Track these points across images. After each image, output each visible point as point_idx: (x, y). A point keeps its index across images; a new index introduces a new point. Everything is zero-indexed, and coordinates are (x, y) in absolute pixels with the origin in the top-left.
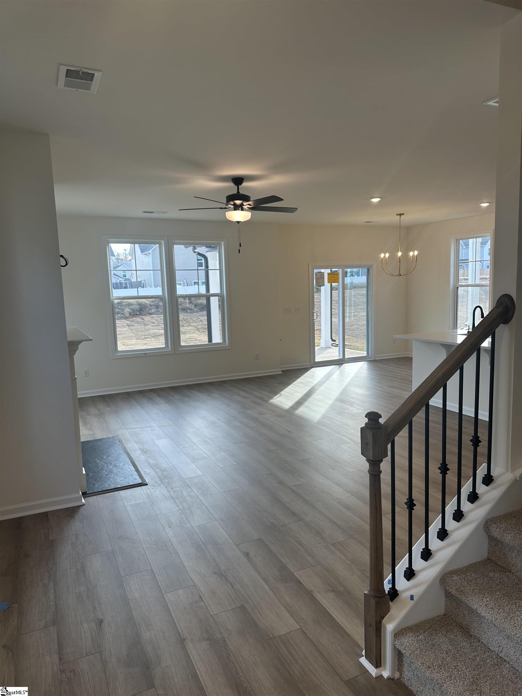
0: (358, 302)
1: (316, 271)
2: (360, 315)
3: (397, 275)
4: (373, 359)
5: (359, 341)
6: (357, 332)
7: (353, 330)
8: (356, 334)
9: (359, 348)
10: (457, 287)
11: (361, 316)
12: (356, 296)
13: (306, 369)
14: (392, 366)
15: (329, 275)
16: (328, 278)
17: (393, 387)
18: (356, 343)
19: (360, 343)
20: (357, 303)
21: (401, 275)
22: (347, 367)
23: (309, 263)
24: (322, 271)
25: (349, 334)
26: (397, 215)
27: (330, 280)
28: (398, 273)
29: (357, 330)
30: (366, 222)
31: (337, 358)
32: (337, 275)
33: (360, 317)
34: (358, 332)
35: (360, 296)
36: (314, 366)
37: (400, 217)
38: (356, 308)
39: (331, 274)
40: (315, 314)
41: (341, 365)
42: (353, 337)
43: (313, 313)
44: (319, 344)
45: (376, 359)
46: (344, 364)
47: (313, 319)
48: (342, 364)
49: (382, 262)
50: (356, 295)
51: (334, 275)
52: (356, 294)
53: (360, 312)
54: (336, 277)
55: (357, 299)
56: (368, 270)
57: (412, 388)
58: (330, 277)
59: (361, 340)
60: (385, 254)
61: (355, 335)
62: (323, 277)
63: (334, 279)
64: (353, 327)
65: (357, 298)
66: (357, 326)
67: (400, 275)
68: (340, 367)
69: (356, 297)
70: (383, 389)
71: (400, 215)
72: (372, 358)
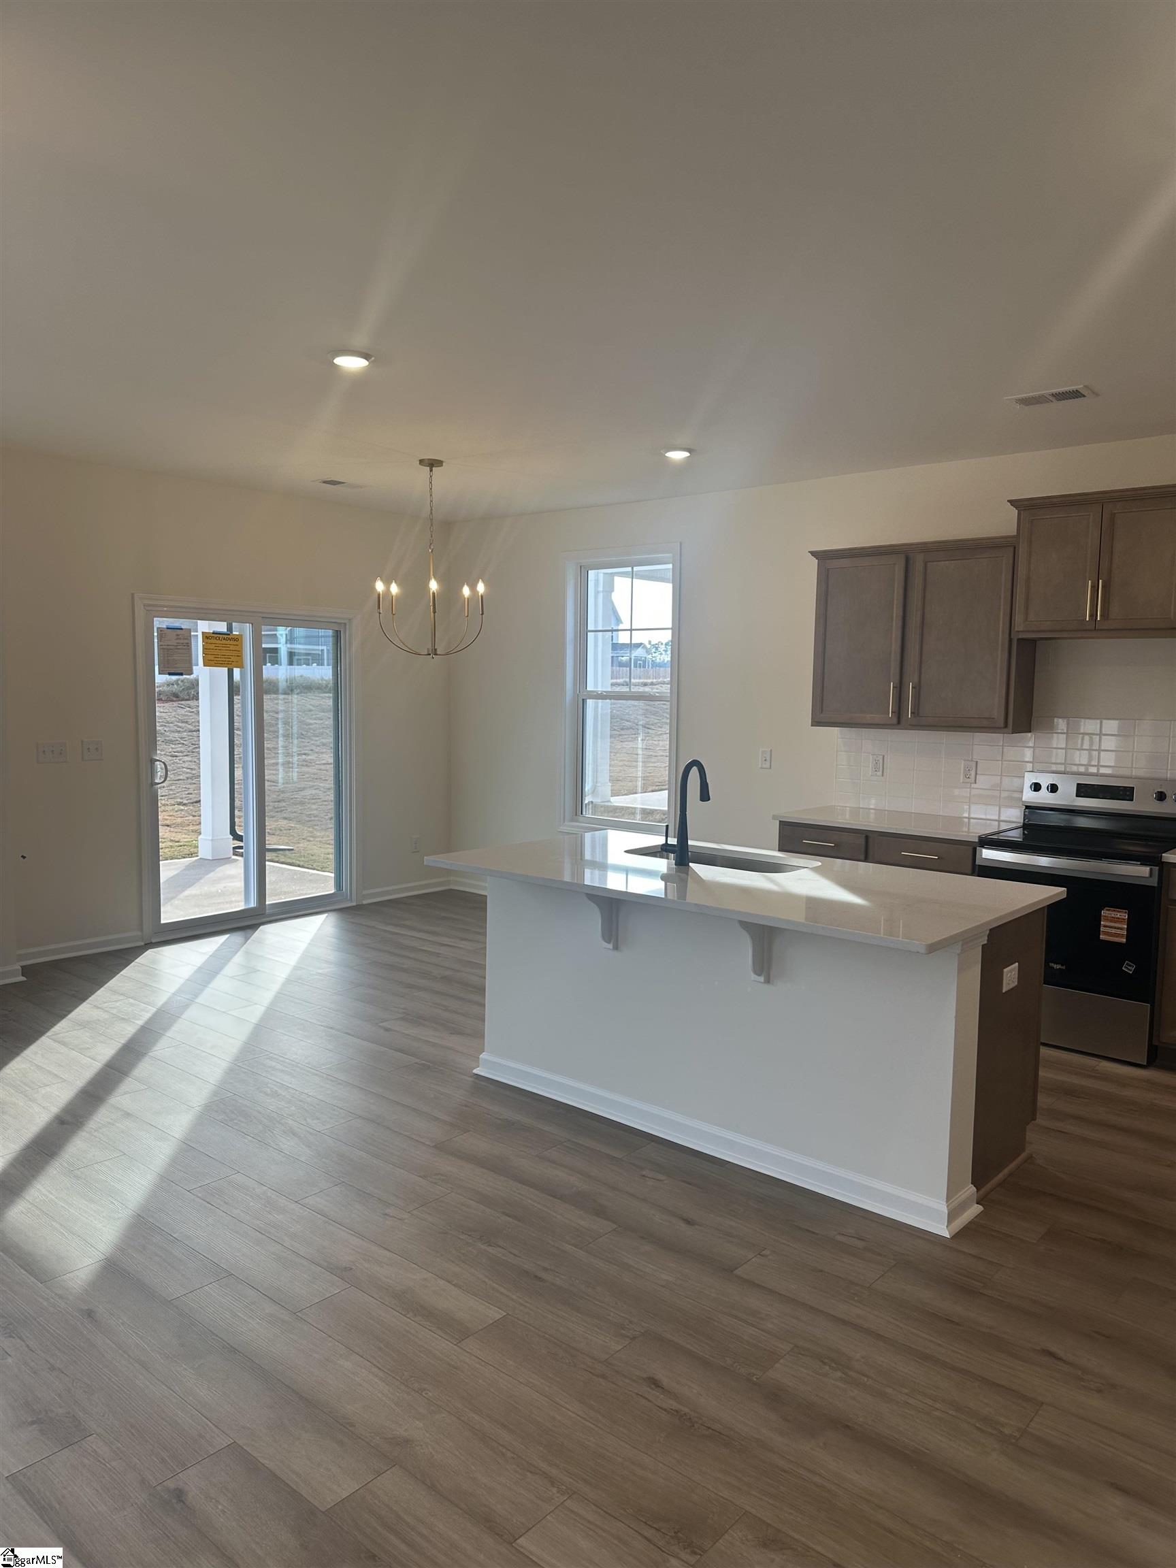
0: (317, 726)
1: (160, 623)
2: (323, 762)
3: (426, 653)
4: (354, 904)
5: (319, 837)
6: (312, 810)
7: (302, 803)
8: (309, 816)
9: (315, 861)
10: (583, 700)
11: (324, 764)
12: (312, 713)
13: (122, 957)
14: (414, 929)
15: (209, 641)
16: (204, 649)
17: (417, 1019)
18: (309, 841)
19: (320, 842)
20: (314, 731)
21: (438, 653)
22: (271, 933)
23: (133, 594)
24: (184, 623)
25: (292, 816)
26: (421, 462)
27: (212, 658)
28: (430, 646)
29: (314, 804)
30: (325, 482)
31: (241, 906)
32: (235, 643)
33: (323, 767)
34: (316, 809)
35: (324, 712)
36: (154, 941)
37: (431, 471)
38: (313, 742)
39: (216, 638)
40: (159, 765)
41: (249, 931)
42: (299, 822)
43: (153, 761)
44: (195, 850)
45: (365, 902)
46: (262, 927)
47: (153, 784)
48: (254, 927)
49: (379, 608)
50: (313, 709)
51: (224, 642)
52: (313, 706)
53: (322, 753)
54: (232, 648)
55: (315, 719)
56: (337, 636)
57: (483, 1020)
58: (212, 647)
59: (322, 834)
60: (387, 583)
61: (307, 819)
62: (188, 646)
63: (228, 653)
64: (302, 793)
65: (314, 716)
66: (314, 792)
67: (436, 654)
68: (247, 939)
69: (312, 715)
70: (387, 1030)
71: (432, 464)
72: (351, 900)
